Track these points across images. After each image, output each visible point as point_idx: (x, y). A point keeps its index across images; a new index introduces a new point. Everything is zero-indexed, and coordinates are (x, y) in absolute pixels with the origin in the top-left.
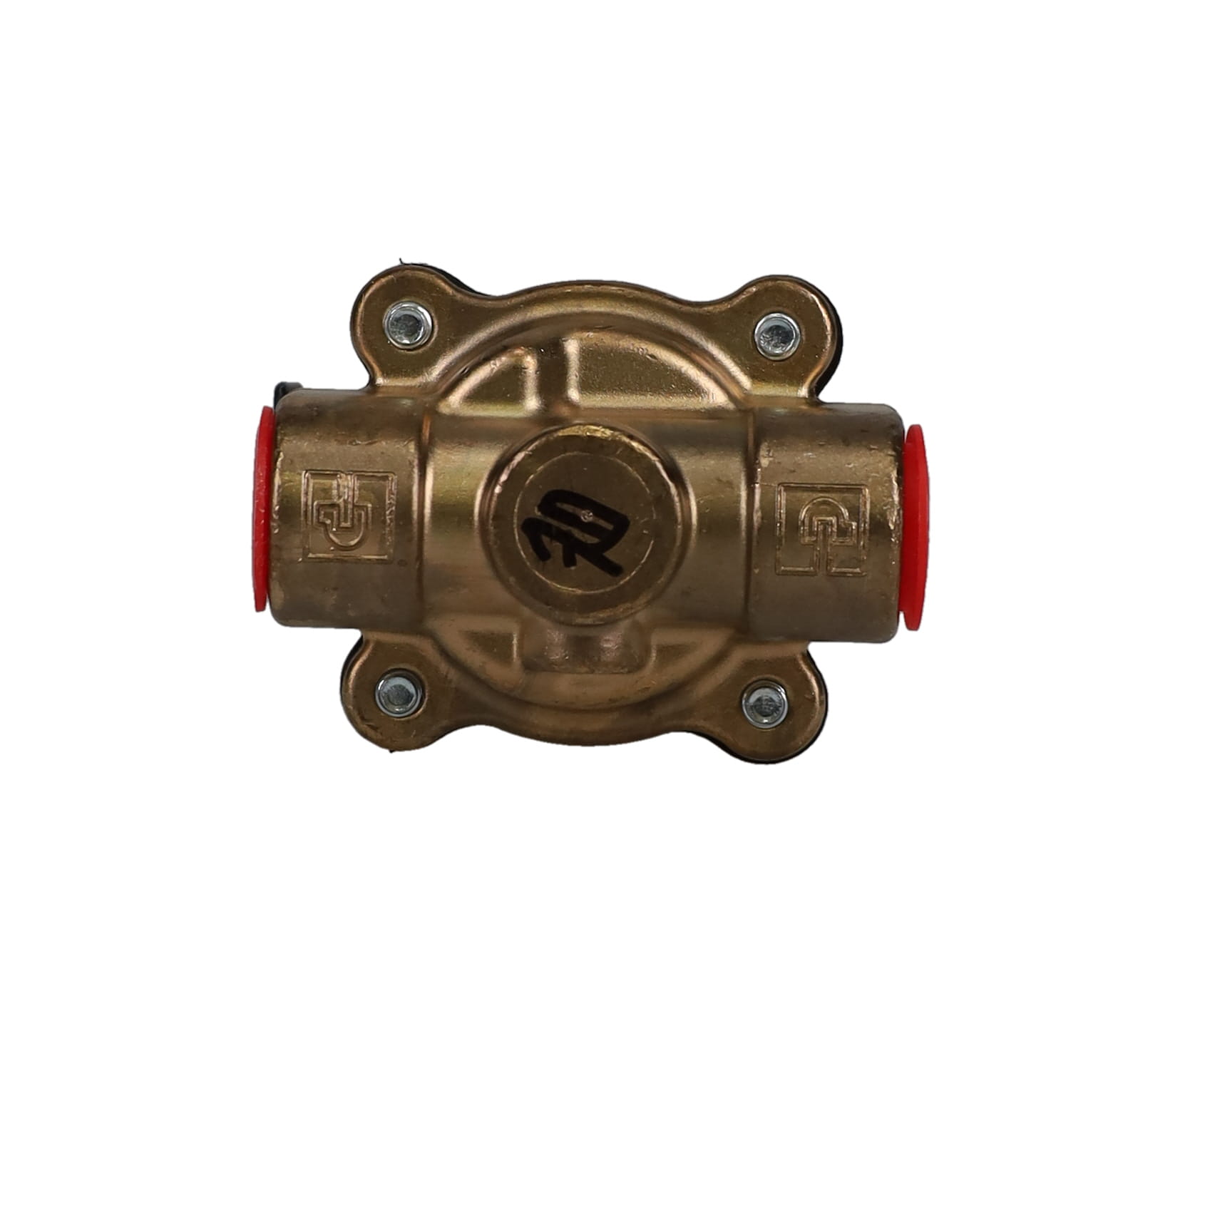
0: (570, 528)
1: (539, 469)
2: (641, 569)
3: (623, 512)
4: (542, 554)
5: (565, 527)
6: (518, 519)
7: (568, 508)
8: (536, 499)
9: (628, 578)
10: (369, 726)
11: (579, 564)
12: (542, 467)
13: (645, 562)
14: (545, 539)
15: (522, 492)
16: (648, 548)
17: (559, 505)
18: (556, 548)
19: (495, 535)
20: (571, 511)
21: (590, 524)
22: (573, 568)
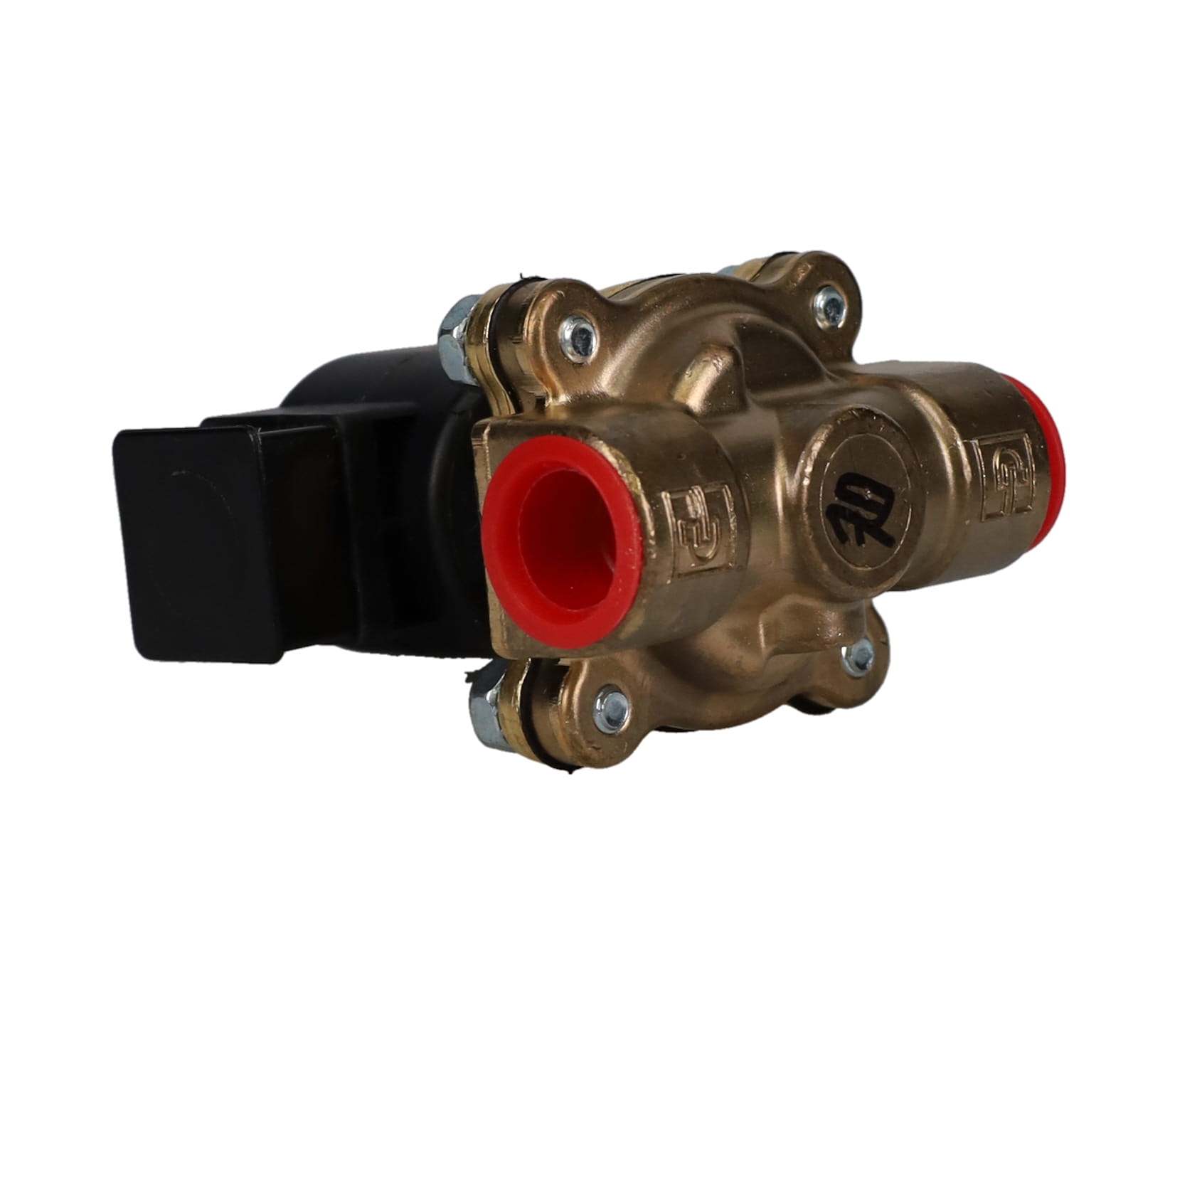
0: (858, 508)
1: (832, 456)
2: (907, 536)
3: (890, 486)
4: (843, 537)
5: (854, 508)
6: (823, 508)
7: (854, 489)
8: (833, 486)
9: (899, 547)
10: (594, 747)
11: (867, 541)
12: (834, 454)
13: (908, 530)
14: (842, 522)
15: (823, 481)
16: (908, 516)
17: (848, 487)
18: (850, 528)
19: (811, 527)
20: (857, 492)
21: (870, 501)
22: (864, 545)
